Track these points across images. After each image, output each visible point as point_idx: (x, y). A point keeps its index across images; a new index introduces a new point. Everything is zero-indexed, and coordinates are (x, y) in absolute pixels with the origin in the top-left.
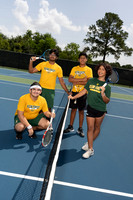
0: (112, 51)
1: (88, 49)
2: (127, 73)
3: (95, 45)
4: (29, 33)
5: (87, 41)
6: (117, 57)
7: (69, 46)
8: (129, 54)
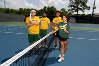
0: (81, 9)
1: (70, 10)
2: (89, 18)
3: (73, 8)
4: (45, 7)
5: (69, 6)
6: (83, 12)
7: (61, 10)
8: (89, 9)
